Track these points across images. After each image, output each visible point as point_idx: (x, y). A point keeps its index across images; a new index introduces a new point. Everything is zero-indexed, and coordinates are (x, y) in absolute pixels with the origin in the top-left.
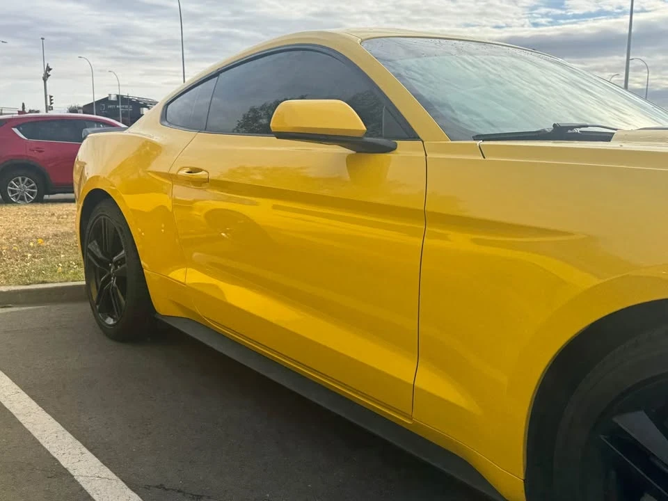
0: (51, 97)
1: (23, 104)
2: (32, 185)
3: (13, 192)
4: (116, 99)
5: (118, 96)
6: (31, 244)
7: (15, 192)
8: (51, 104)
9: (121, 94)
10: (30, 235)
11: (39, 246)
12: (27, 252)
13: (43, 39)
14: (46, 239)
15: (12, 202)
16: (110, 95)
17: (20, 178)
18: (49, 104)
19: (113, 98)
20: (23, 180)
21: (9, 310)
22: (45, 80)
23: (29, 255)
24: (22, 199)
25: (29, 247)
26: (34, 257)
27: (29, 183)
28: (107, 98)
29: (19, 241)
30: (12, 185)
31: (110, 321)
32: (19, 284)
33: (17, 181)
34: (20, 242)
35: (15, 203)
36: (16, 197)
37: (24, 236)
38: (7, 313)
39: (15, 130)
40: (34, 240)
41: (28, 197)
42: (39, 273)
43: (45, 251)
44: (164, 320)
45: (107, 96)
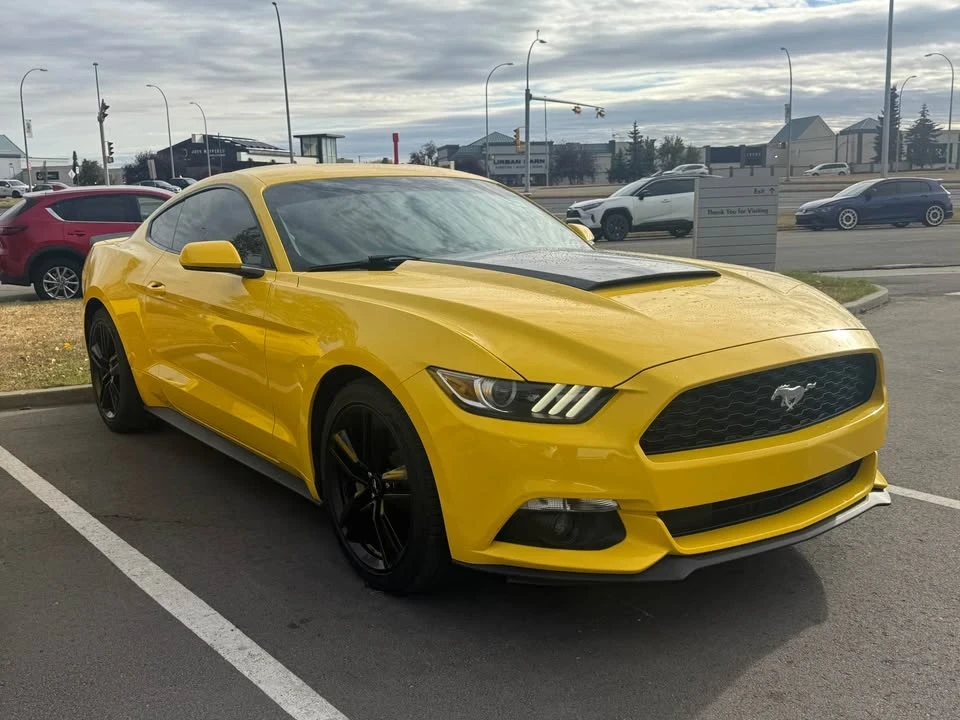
0: (110, 144)
1: (74, 153)
2: (73, 276)
3: (49, 286)
4: (202, 142)
5: (204, 136)
6: (57, 349)
7: (53, 285)
8: (111, 153)
9: (209, 133)
10: (58, 339)
11: (64, 350)
12: (52, 357)
13: (95, 64)
14: (74, 343)
15: (49, 298)
16: (194, 135)
17: (58, 269)
18: (107, 154)
19: (198, 139)
20: (61, 270)
21: (27, 411)
22: (101, 120)
23: (54, 360)
24: (61, 293)
25: (54, 351)
26: (59, 362)
27: (69, 274)
28: (190, 140)
29: (44, 346)
30: (48, 278)
31: (111, 415)
32: (39, 388)
33: (53, 273)
34: (46, 346)
35: (53, 299)
36: (53, 292)
37: (52, 339)
38: (24, 415)
39: (49, 210)
40: (60, 344)
41: (68, 291)
42: (59, 376)
43: (70, 356)
44: (151, 411)
45: (190, 137)
